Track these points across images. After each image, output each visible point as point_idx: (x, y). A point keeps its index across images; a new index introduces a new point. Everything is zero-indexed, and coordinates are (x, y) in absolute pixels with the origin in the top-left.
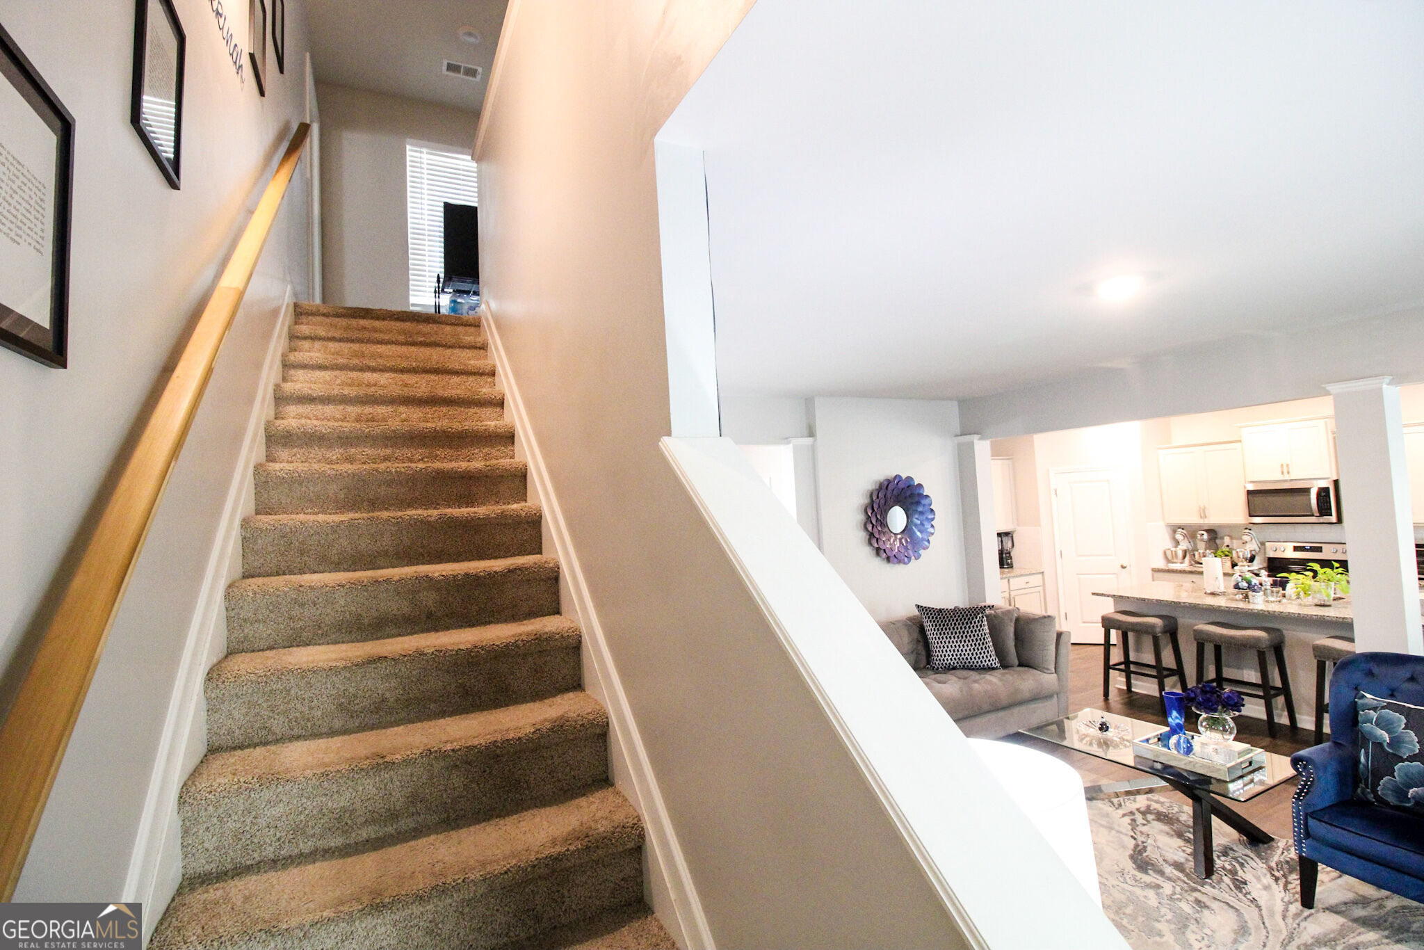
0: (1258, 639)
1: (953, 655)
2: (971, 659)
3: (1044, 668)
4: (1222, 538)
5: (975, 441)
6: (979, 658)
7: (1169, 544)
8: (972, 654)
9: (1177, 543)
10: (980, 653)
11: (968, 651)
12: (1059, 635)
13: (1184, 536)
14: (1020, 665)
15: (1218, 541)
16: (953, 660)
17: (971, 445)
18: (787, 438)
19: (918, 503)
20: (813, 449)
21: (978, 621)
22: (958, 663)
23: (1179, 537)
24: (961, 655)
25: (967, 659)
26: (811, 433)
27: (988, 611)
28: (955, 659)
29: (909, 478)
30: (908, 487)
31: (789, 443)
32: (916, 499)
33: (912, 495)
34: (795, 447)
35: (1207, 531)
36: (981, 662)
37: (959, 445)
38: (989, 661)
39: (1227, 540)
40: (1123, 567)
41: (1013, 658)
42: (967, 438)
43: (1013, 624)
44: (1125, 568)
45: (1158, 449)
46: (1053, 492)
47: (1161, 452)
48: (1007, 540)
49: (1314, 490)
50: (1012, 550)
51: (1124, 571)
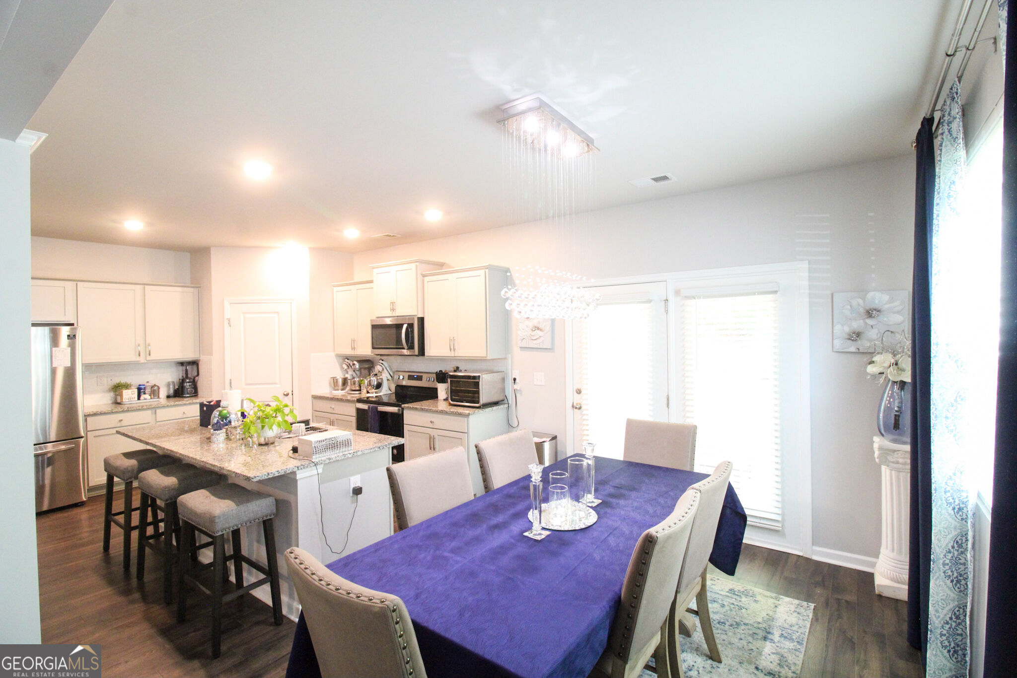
40: (285, 395)
44: (287, 395)
45: (334, 286)
46: (226, 322)
47: (336, 289)
48: (192, 370)
49: (405, 326)
50: (197, 378)
51: (286, 397)
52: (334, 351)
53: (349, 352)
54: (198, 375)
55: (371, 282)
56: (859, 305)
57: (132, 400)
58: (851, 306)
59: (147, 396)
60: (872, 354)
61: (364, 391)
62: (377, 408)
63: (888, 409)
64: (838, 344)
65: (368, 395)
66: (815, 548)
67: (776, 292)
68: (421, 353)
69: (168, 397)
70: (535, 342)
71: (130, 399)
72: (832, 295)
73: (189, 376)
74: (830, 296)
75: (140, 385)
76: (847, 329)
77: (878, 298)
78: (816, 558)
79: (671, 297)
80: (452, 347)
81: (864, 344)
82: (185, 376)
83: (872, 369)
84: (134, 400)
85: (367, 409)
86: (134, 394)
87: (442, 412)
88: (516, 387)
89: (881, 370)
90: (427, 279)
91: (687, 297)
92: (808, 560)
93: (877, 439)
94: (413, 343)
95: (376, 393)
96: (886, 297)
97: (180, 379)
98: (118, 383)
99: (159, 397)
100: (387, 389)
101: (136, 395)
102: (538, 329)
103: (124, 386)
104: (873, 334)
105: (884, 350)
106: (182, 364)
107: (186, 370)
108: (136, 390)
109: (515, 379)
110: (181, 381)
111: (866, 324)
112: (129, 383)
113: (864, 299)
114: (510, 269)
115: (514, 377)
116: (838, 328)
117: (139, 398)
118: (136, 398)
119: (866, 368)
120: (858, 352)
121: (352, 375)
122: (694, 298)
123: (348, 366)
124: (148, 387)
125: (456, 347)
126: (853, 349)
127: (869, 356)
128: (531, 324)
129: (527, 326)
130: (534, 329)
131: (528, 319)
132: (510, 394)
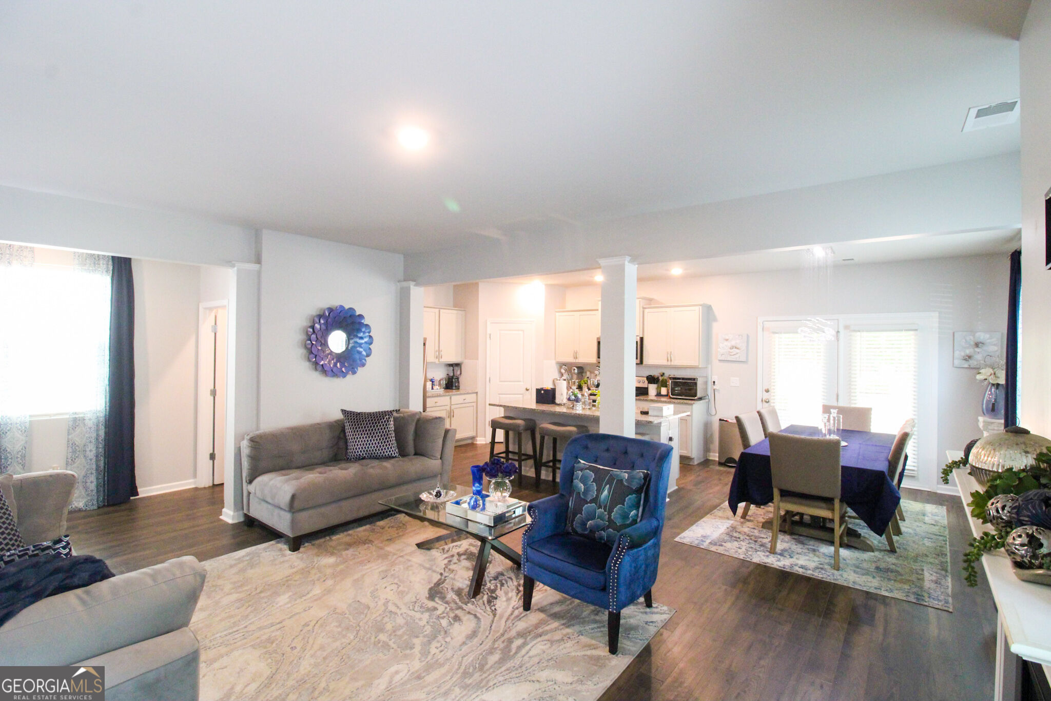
0: (570, 432)
1: (362, 448)
2: (376, 450)
3: (432, 456)
4: (586, 373)
5: (412, 287)
6: (382, 449)
7: (557, 376)
8: (377, 447)
9: (562, 375)
10: (383, 446)
11: (374, 445)
12: (447, 431)
13: (566, 370)
14: (416, 454)
15: (584, 374)
16: (363, 452)
17: (408, 289)
18: (230, 262)
19: (359, 330)
20: (259, 273)
21: (385, 421)
22: (366, 454)
23: (563, 371)
24: (368, 447)
25: (373, 450)
26: (258, 261)
27: (395, 414)
28: (364, 451)
29: (351, 309)
30: (350, 316)
31: (233, 266)
32: (357, 326)
33: (353, 323)
34: (238, 271)
35: (577, 367)
36: (384, 452)
37: (402, 289)
38: (390, 451)
39: (588, 374)
40: (527, 390)
41: (411, 449)
42: (405, 284)
43: (414, 424)
45: (556, 312)
46: (488, 336)
47: (557, 314)
48: (457, 370)
50: (460, 375)
51: (527, 392)
52: (555, 359)
53: (570, 359)
55: (596, 310)
56: (970, 339)
58: (966, 340)
60: (979, 368)
63: (988, 402)
64: (957, 362)
66: (939, 486)
67: (916, 330)
68: (639, 363)
69: (444, 388)
70: (733, 357)
72: (954, 333)
73: (454, 374)
74: (952, 334)
75: (431, 379)
76: (963, 354)
77: (982, 336)
78: (939, 492)
79: (841, 330)
80: (669, 359)
81: (973, 363)
82: (451, 374)
83: (979, 377)
87: (652, 401)
88: (715, 387)
89: (985, 377)
90: (646, 311)
91: (855, 331)
92: (936, 493)
93: (981, 419)
96: (988, 336)
101: (431, 386)
102: (736, 348)
104: (979, 357)
105: (986, 366)
106: (451, 365)
107: (452, 370)
108: (431, 383)
109: (714, 382)
110: (450, 377)
111: (975, 351)
113: (974, 336)
114: (712, 306)
115: (713, 380)
116: (957, 353)
118: (431, 389)
119: (975, 376)
120: (970, 368)
122: (859, 331)
124: (437, 381)
125: (672, 359)
126: (966, 366)
127: (977, 370)
128: (729, 344)
129: (726, 346)
130: (732, 348)
131: (727, 340)
132: (710, 392)
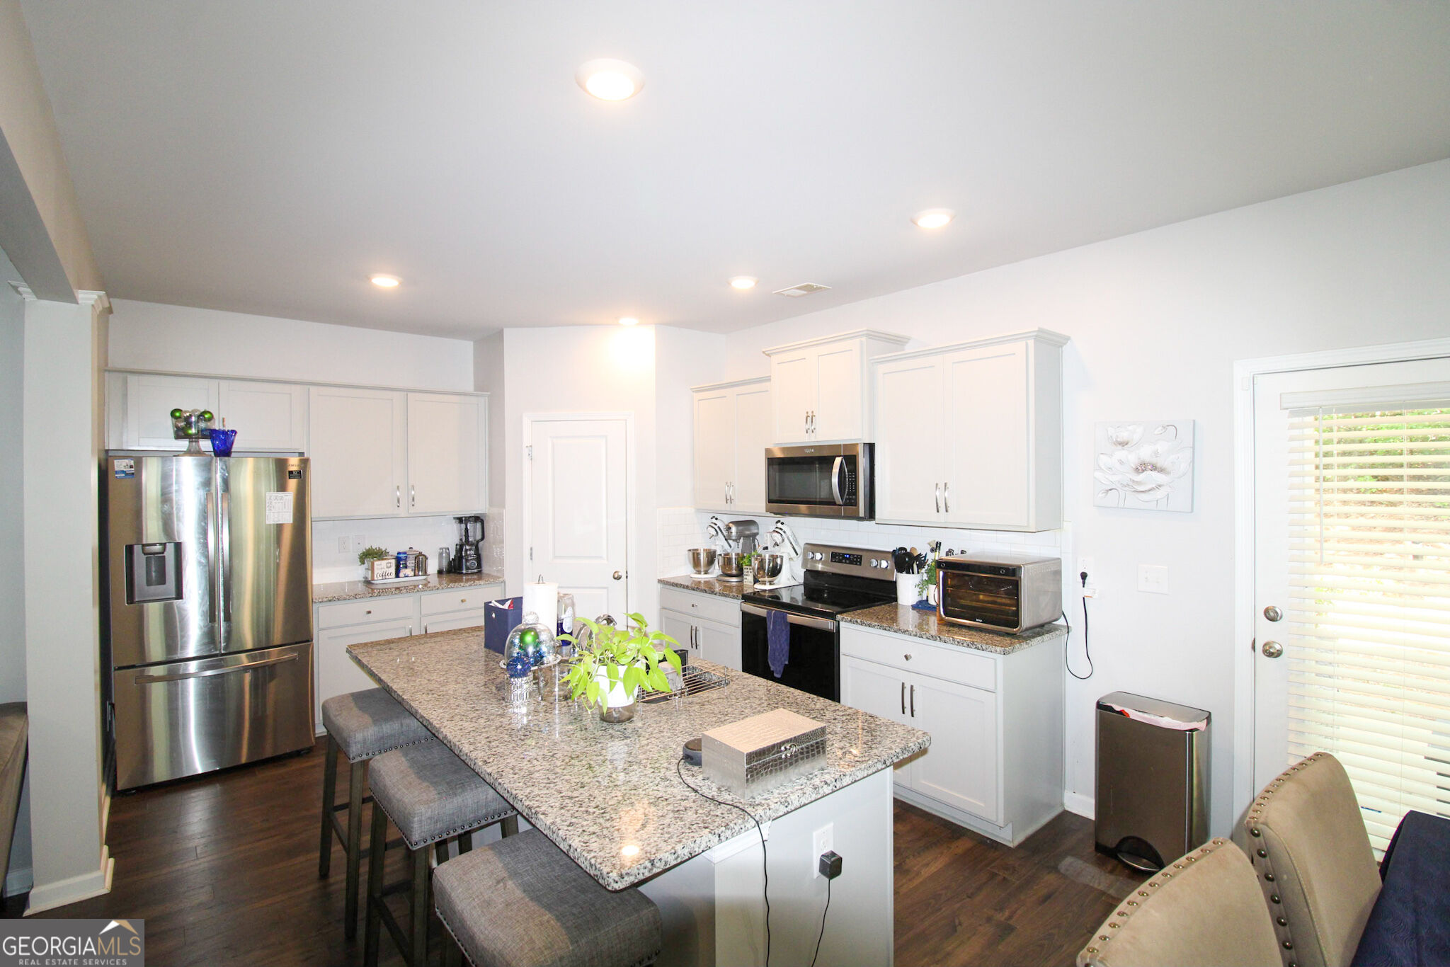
40: (616, 578)
44: (619, 578)
45: (696, 390)
46: (526, 452)
47: (694, 395)
48: (475, 529)
49: (838, 461)
50: (481, 544)
51: (617, 583)
52: (695, 504)
53: (721, 506)
54: (483, 538)
55: (768, 379)
57: (387, 577)
59: (409, 572)
61: (749, 578)
62: (785, 618)
65: (759, 587)
68: (868, 515)
69: (440, 572)
70: (1145, 496)
71: (384, 576)
73: (470, 539)
75: (399, 553)
80: (942, 504)
82: (464, 540)
84: (390, 577)
85: (765, 616)
86: (390, 567)
88: (1086, 592)
90: (876, 368)
94: (854, 493)
95: (771, 583)
97: (457, 545)
98: (367, 548)
99: (425, 573)
100: (789, 576)
101: (393, 570)
102: (1154, 468)
103: (376, 554)
106: (460, 520)
107: (467, 530)
108: (393, 562)
109: (1084, 576)
110: (458, 547)
112: (383, 550)
114: (1070, 338)
115: (1080, 570)
117: (397, 576)
118: (394, 575)
121: (722, 546)
123: (716, 530)
124: (411, 556)
125: (950, 504)
128: (1132, 458)
129: (1121, 462)
130: (1142, 467)
131: (1123, 444)
132: (1071, 605)
